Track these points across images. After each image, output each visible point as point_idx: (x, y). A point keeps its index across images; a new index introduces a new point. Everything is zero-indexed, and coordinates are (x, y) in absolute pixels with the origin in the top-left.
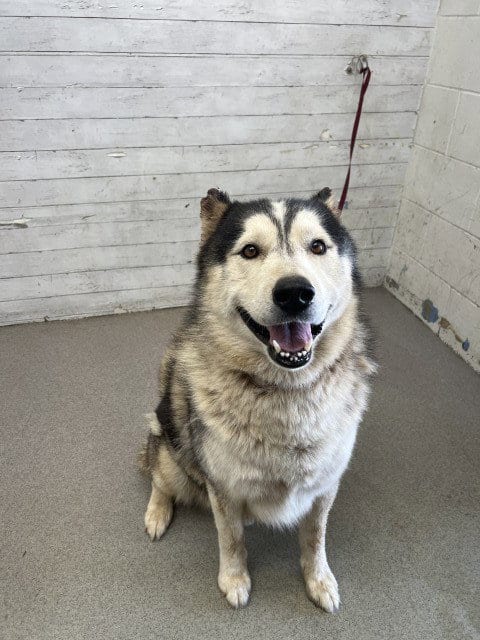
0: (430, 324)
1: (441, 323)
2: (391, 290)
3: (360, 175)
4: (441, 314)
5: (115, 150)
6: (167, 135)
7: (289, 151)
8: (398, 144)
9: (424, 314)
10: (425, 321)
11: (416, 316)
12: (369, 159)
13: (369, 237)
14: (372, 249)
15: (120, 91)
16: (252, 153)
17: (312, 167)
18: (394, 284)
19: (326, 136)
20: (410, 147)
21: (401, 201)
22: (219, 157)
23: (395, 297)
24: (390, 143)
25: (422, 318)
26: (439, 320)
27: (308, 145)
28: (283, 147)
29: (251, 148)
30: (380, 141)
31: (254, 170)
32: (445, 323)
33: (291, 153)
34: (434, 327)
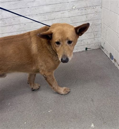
0: (112, 60)
1: (114, 60)
2: (102, 49)
3: (87, 17)
4: (114, 57)
5: (13, 18)
6: (27, 12)
7: (63, 13)
8: (97, 7)
9: (110, 57)
10: (111, 59)
11: (109, 58)
12: (88, 13)
13: (93, 34)
14: (94, 38)
15: (12, 2)
16: (52, 15)
17: (71, 17)
18: (102, 48)
19: (74, 7)
20: (101, 8)
21: (101, 24)
22: (43, 17)
23: (103, 51)
24: (94, 7)
25: (110, 58)
26: (114, 59)
27: (69, 11)
28: (62, 12)
29: (52, 13)
30: (91, 7)
31: (54, 19)
32: (115, 60)
33: (65, 13)
34: (113, 61)
